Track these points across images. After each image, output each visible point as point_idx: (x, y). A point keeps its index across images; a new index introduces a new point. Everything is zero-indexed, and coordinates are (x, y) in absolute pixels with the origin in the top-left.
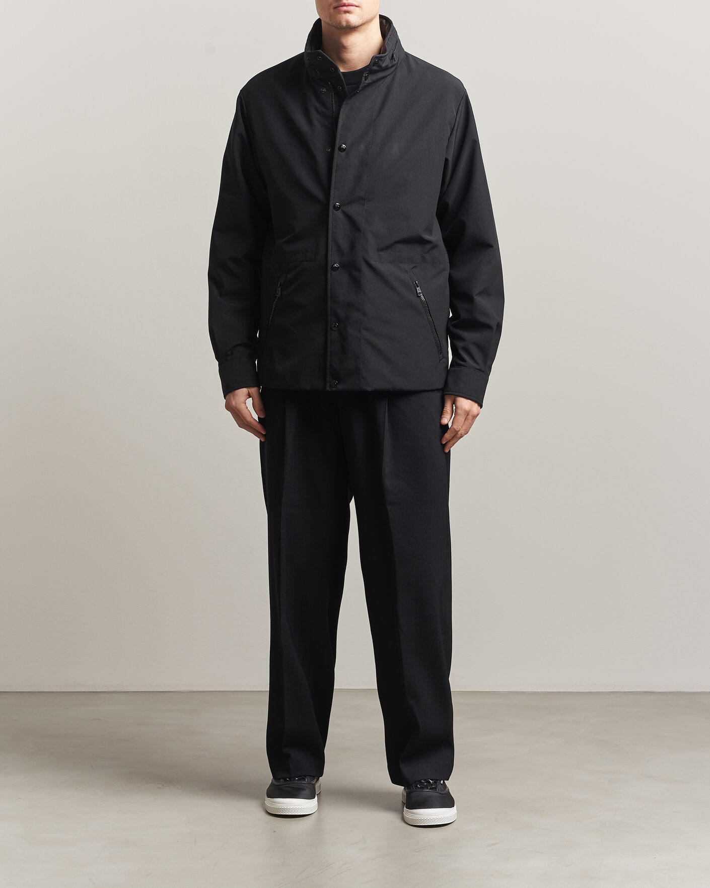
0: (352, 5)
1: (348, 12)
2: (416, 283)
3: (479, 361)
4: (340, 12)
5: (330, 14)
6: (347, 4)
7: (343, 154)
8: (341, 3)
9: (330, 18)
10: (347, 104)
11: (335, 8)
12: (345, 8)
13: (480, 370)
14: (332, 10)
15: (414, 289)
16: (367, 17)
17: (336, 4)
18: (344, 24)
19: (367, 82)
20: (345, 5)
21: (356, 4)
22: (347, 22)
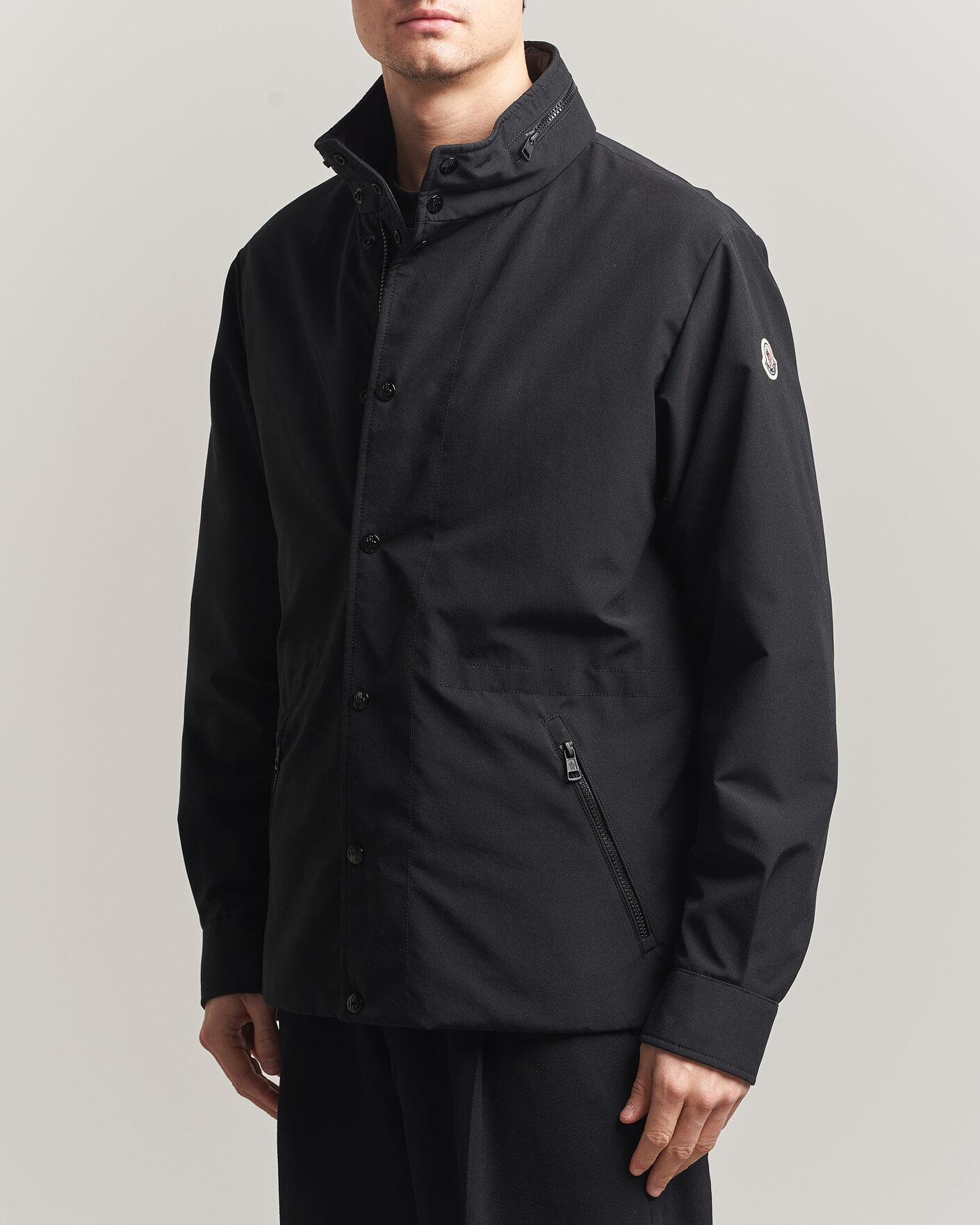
0: (444, 17)
1: (434, 34)
2: (565, 747)
3: (725, 955)
4: (411, 37)
5: (388, 38)
6: (430, 14)
7: (386, 406)
8: (416, 9)
9: (387, 49)
10: (401, 275)
11: (401, 23)
12: (426, 25)
13: (726, 979)
14: (392, 30)
15: (558, 765)
16: (481, 49)
17: (401, 14)
18: (423, 65)
19: (441, 216)
20: (425, 17)
21: (455, 14)
22: (431, 60)
